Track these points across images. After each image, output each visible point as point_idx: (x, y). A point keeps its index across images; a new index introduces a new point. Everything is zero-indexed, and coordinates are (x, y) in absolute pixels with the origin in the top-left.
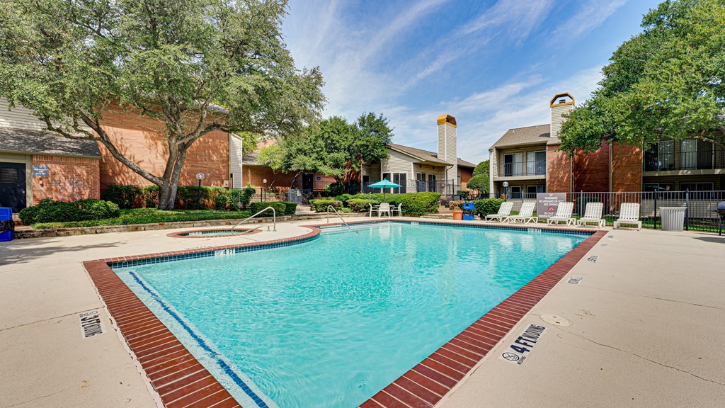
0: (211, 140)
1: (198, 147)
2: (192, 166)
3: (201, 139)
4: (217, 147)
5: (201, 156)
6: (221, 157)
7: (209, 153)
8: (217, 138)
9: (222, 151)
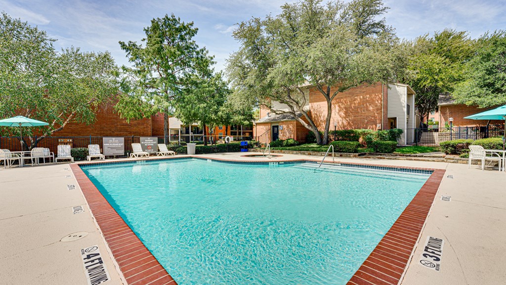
0: (368, 96)
1: (359, 103)
2: (355, 116)
3: (361, 97)
4: (373, 100)
5: (361, 108)
6: (376, 106)
7: (367, 105)
8: (373, 92)
9: (377, 102)
